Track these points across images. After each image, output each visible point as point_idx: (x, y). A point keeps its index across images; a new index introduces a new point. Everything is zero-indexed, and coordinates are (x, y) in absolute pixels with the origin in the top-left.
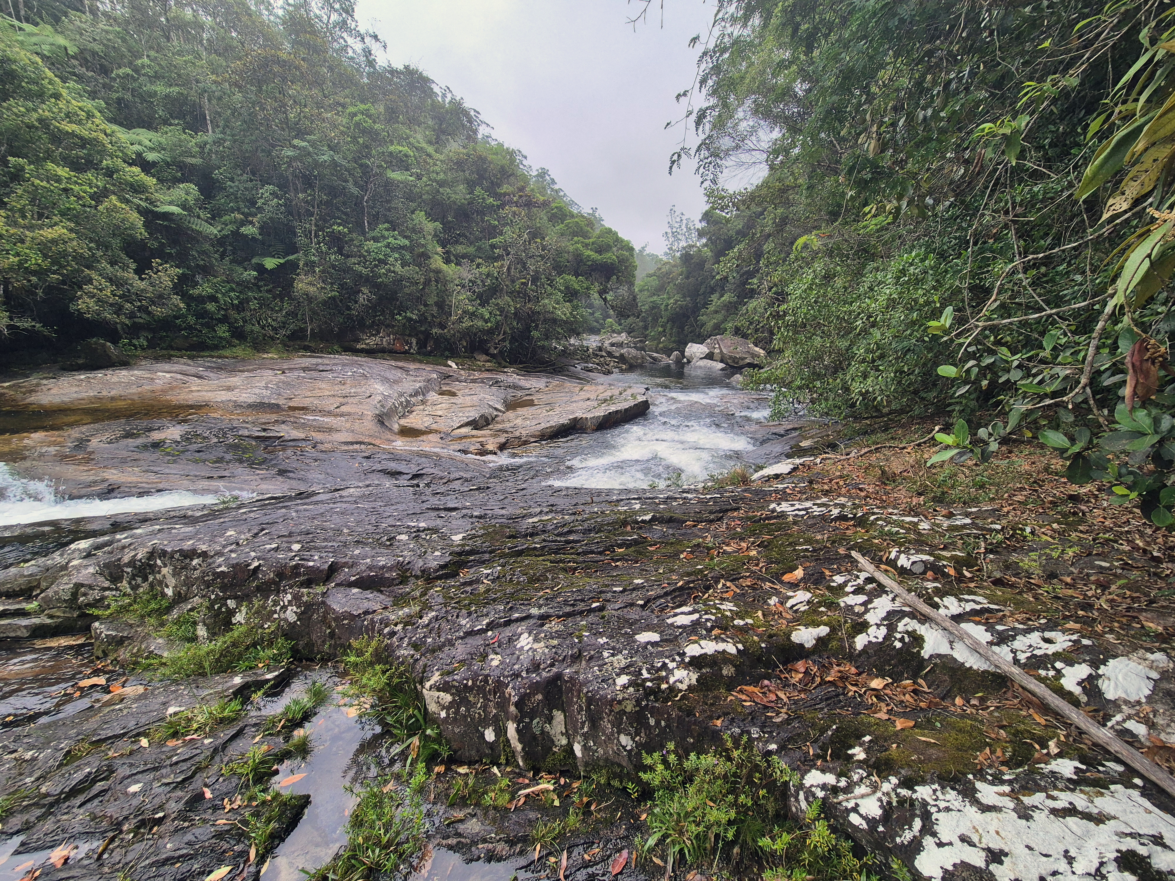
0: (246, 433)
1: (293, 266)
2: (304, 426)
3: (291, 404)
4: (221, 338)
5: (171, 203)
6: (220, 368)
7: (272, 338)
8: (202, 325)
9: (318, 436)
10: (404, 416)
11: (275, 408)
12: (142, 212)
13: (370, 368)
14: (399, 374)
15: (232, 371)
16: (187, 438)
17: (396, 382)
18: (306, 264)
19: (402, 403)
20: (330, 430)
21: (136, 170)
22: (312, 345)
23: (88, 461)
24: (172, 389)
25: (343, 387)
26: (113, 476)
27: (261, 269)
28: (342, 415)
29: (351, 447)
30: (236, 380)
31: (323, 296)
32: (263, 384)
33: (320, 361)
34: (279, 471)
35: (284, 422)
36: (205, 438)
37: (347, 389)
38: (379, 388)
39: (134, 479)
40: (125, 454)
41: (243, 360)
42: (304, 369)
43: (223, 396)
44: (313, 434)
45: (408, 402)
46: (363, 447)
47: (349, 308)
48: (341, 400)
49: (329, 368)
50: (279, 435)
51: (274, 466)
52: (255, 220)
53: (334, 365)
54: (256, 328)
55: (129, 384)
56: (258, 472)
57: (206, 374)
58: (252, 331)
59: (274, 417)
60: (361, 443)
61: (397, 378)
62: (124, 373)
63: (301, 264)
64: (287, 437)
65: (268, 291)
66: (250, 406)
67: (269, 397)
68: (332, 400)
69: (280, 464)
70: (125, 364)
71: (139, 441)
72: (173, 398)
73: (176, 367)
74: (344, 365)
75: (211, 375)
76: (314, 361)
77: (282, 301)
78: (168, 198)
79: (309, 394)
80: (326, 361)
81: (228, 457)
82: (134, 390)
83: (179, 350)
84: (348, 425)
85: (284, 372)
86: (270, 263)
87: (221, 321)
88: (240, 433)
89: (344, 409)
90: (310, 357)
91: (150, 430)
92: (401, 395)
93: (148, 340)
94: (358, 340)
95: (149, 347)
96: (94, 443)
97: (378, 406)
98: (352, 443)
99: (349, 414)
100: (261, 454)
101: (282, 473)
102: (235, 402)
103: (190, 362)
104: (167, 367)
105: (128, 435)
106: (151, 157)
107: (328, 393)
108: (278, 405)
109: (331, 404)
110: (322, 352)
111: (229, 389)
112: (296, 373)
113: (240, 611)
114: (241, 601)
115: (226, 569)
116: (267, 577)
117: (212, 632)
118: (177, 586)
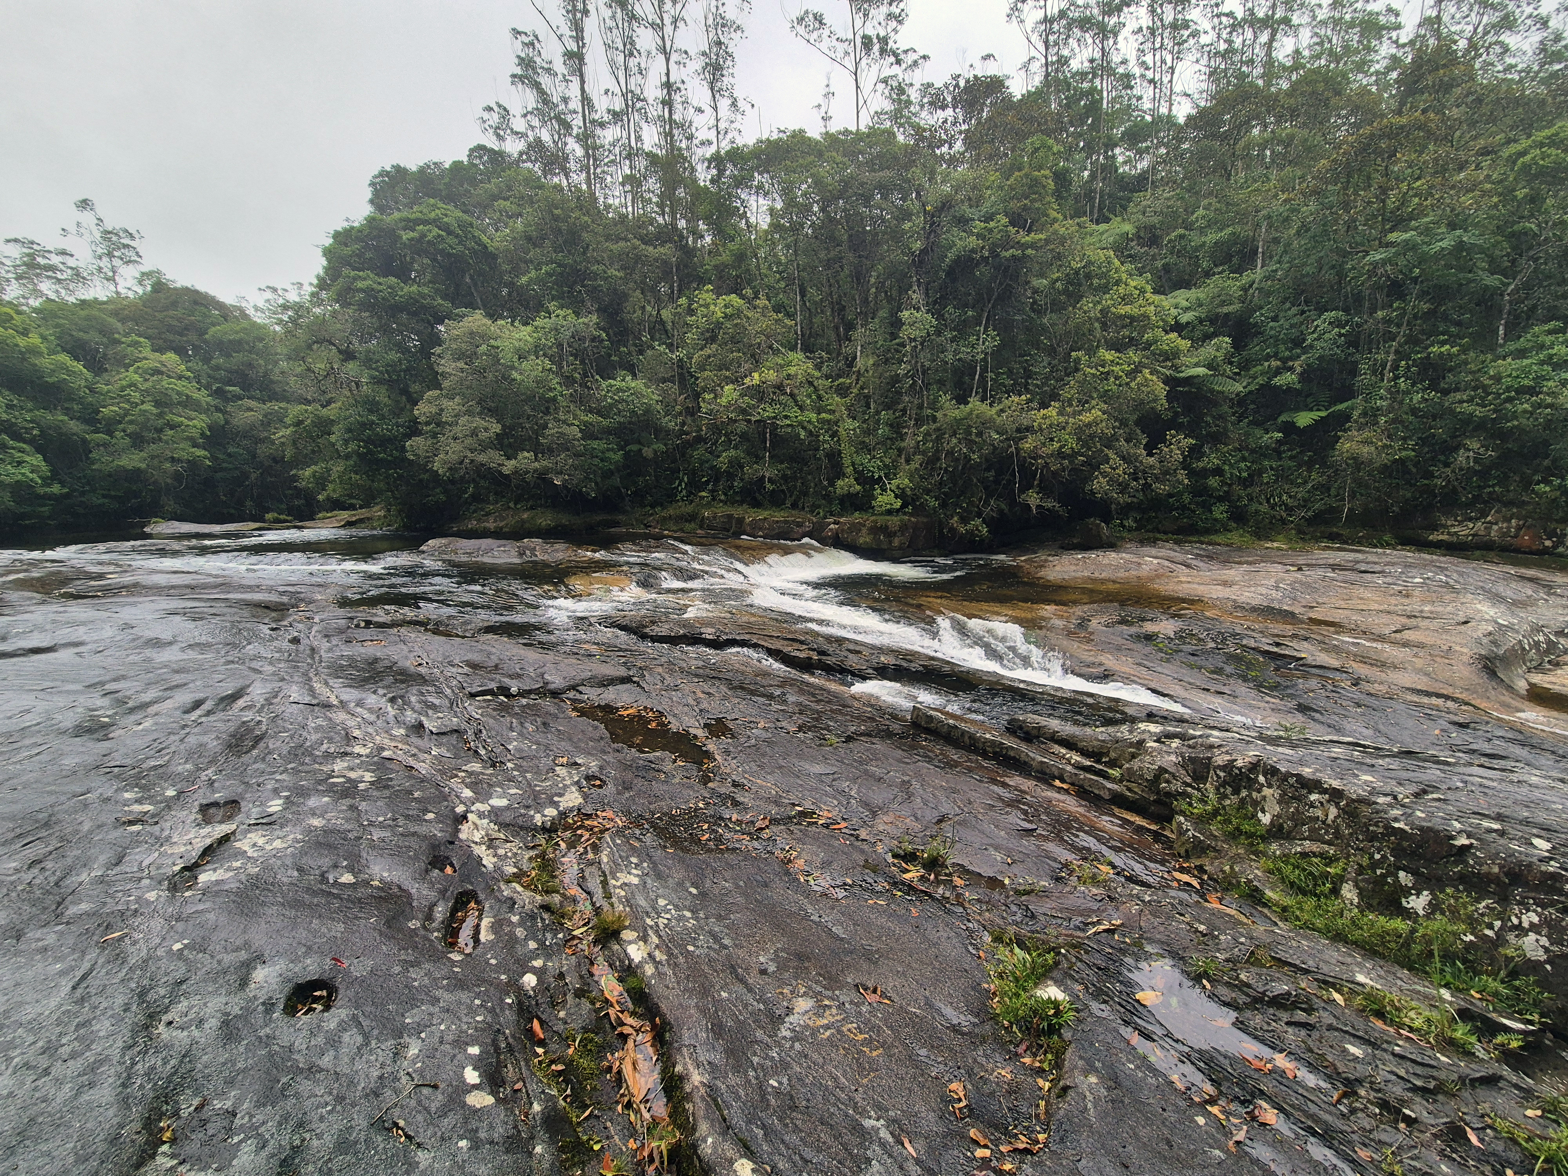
0: (1252, 644)
1: (1344, 418)
2: (1336, 650)
3: (1313, 615)
4: (1216, 520)
5: (1197, 365)
6: (1210, 558)
7: (1283, 521)
8: (1197, 504)
9: (1362, 670)
10: (1539, 668)
11: (1289, 617)
12: (1167, 381)
13: (1461, 574)
14: (1528, 590)
15: (1226, 562)
16: (1181, 636)
17: (1515, 603)
18: (1364, 414)
19: (1537, 644)
20: (1382, 665)
21: (1173, 335)
22: (1345, 532)
23: (1089, 641)
24: (1158, 576)
25: (1406, 601)
26: (1109, 661)
27: (1289, 428)
28: (1406, 644)
29: (1426, 700)
30: (1233, 573)
31: (1384, 459)
32: (1272, 582)
33: (1360, 556)
34: (1300, 705)
35: (1306, 639)
36: (1200, 640)
37: (1414, 605)
38: (1487, 610)
39: (1127, 670)
41: (1239, 549)
42: (1334, 567)
43: (1217, 592)
44: (1354, 665)
45: (1549, 642)
46: (1450, 704)
47: (1430, 475)
48: (1404, 620)
49: (1377, 568)
50: (1295, 654)
51: (1292, 696)
52: (1297, 364)
53: (1387, 564)
54: (1264, 508)
55: (1118, 567)
56: (1268, 698)
57: (1194, 562)
58: (1257, 512)
59: (1289, 629)
60: (1447, 697)
61: (1521, 597)
62: (1113, 555)
63: (1356, 414)
64: (1310, 660)
65: (1291, 458)
66: (1254, 609)
67: (1280, 601)
68: (1385, 619)
69: (1300, 696)
70: (1111, 545)
71: (1133, 630)
72: (1162, 588)
73: (1163, 552)
75: (1201, 564)
76: (1351, 556)
77: (1309, 470)
78: (1196, 360)
79: (1342, 604)
80: (1371, 558)
81: (1229, 669)
82: (1122, 574)
83: (1165, 533)
84: (1419, 663)
85: (1300, 569)
86: (1304, 419)
87: (1221, 499)
88: (1244, 642)
89: (1407, 635)
90: (1339, 549)
91: (1143, 620)
92: (1539, 629)
93: (1136, 521)
94: (1434, 528)
95: (1137, 529)
96: (1094, 623)
97: (1485, 641)
98: (1428, 694)
99: (1421, 646)
100: (1271, 676)
101: (1303, 709)
102: (1234, 601)
103: (1176, 547)
104: (1154, 551)
105: (1123, 622)
106: (1185, 318)
107: (1376, 607)
108: (1292, 614)
109: (1386, 625)
110: (1360, 544)
111: (1225, 584)
112: (1320, 572)
113: (1418, 895)
114: (1422, 883)
115: (1407, 828)
116: (1485, 868)
117: (1367, 902)
118: (1279, 816)
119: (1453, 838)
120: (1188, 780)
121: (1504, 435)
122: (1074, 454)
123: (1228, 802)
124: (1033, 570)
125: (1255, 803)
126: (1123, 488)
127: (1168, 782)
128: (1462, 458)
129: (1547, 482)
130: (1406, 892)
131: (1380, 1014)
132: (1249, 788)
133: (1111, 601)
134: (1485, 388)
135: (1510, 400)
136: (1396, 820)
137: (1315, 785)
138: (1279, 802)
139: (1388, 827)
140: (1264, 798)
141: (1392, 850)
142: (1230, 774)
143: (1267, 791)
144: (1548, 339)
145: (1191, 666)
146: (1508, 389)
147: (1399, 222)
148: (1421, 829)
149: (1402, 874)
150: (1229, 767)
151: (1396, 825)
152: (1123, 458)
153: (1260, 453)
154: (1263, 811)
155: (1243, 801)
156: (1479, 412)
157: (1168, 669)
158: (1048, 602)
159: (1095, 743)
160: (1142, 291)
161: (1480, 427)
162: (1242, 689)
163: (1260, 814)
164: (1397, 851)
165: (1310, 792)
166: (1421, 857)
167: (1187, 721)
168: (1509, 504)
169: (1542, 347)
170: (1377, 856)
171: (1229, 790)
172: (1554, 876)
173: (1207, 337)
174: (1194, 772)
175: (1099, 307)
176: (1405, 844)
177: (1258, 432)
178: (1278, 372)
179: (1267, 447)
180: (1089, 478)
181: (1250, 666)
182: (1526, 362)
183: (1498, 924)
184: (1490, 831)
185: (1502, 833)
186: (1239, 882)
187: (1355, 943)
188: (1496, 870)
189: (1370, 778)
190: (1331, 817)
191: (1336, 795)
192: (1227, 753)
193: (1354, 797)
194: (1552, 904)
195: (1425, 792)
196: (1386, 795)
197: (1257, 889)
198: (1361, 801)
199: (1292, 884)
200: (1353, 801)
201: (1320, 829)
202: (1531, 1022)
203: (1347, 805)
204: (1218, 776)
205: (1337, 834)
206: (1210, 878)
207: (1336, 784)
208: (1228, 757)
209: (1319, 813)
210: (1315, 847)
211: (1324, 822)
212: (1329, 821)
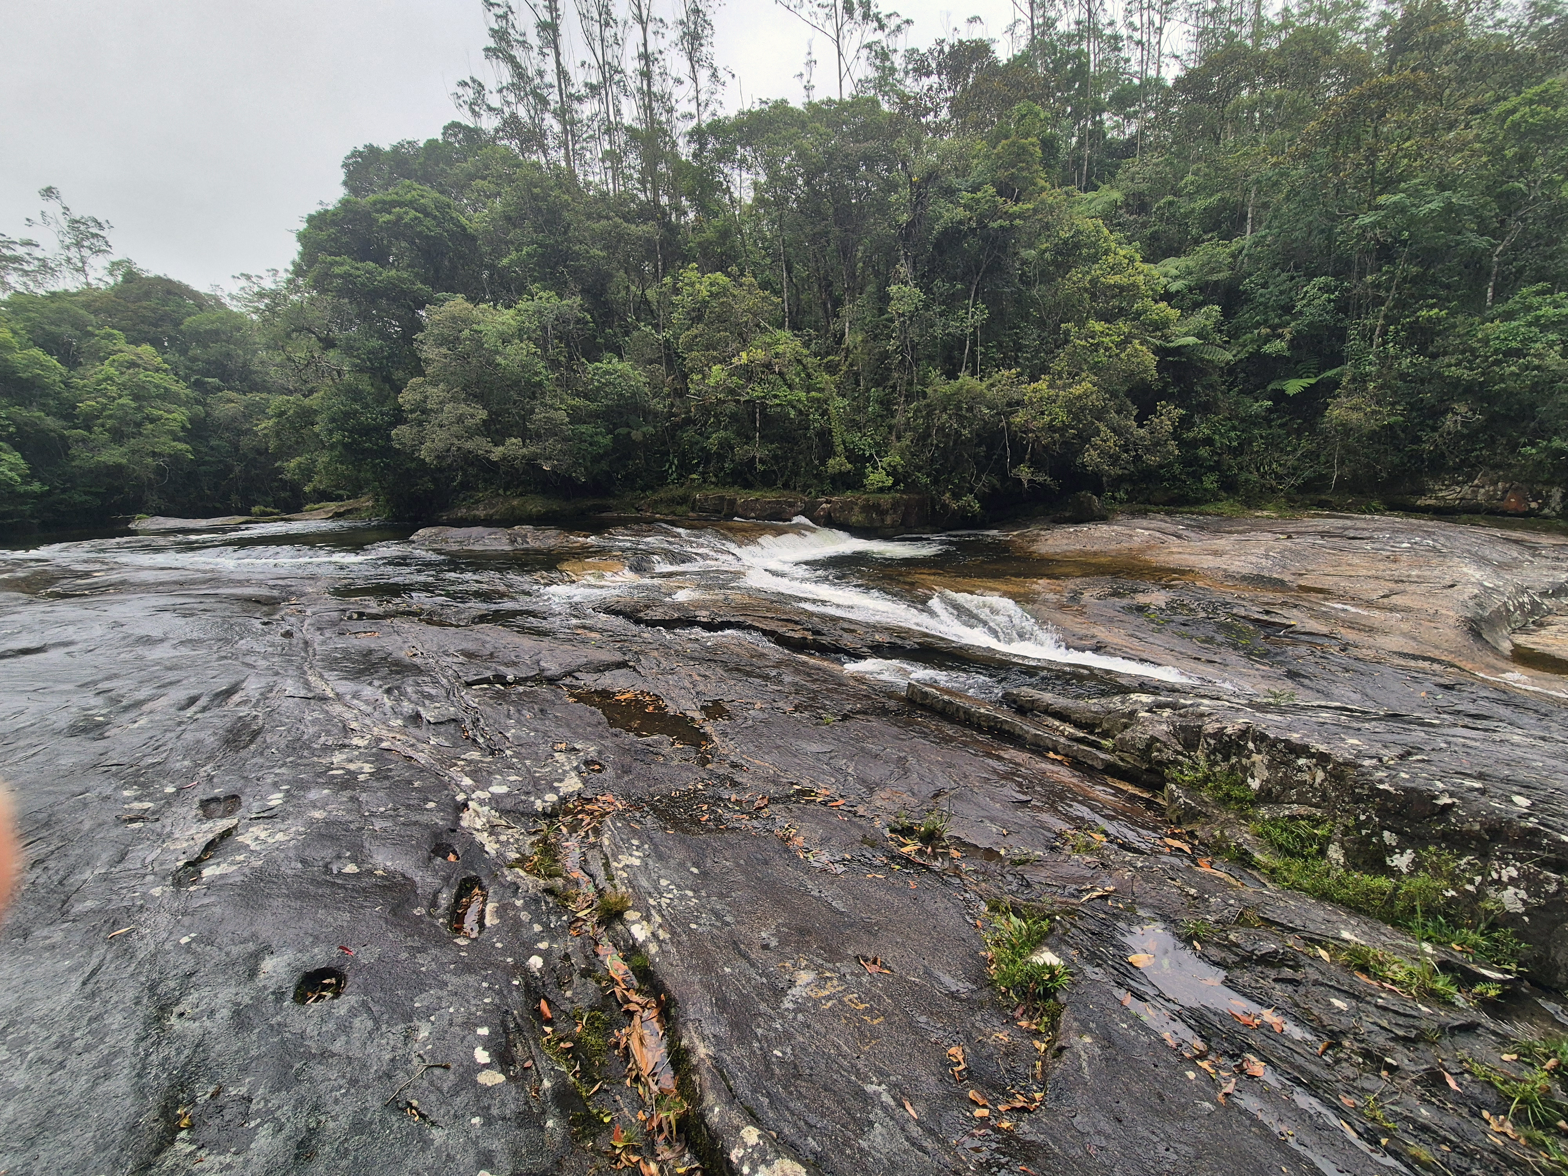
0: (1243, 612)
1: (1332, 385)
2: (1325, 616)
3: (1302, 582)
4: (1206, 490)
5: (1186, 334)
6: (1202, 528)
7: (1273, 490)
8: (1188, 474)
9: (1350, 636)
10: (1523, 629)
11: (1279, 585)
12: (1158, 350)
13: (1448, 538)
14: (1514, 552)
15: (1217, 531)
16: (1172, 607)
17: (1502, 566)
18: (1353, 380)
19: (1522, 605)
20: (1371, 630)
21: (1163, 305)
22: (1334, 499)
23: (1082, 613)
24: (1149, 548)
25: (1393, 566)
26: (1102, 633)
27: (1279, 396)
28: (1393, 609)
29: (1412, 663)
30: (1223, 542)
31: (1373, 425)
32: (1262, 551)
33: (1349, 523)
34: (1289, 671)
35: (1296, 606)
36: (1191, 610)
37: (1401, 569)
38: (1473, 573)
39: (1119, 641)
40: (1111, 613)
41: (1230, 518)
42: (1323, 534)
43: (1208, 562)
44: (1343, 631)
45: (1533, 603)
46: (1436, 666)
47: (1418, 440)
48: (1392, 585)
49: (1366, 534)
50: (1285, 621)
51: (1281, 663)
52: (1286, 331)
53: (1376, 530)
54: (1255, 477)
55: (1110, 540)
56: (1258, 666)
57: (1185, 533)
58: (1247, 481)
59: (1280, 597)
60: (1433, 660)
61: (1507, 559)
62: (1105, 527)
63: (1345, 381)
64: (1299, 628)
65: (1281, 426)
66: (1244, 578)
68: (1373, 584)
69: (1289, 663)
70: (1103, 518)
71: (1125, 602)
72: (1153, 559)
73: (1155, 524)
74: (1395, 531)
75: (1192, 535)
76: (1340, 523)
77: (1299, 438)
78: (1184, 330)
79: (1330, 570)
80: (1360, 524)
81: (1220, 638)
82: (1113, 546)
83: (1156, 504)
84: (1405, 627)
85: (1289, 537)
86: (1294, 387)
87: (1211, 469)
88: (1235, 611)
89: (1396, 600)
90: (1328, 516)
91: (1135, 591)
92: (1524, 591)
93: (1127, 493)
94: (1422, 493)
95: (1128, 501)
96: (1087, 594)
97: (1471, 603)
98: (1415, 657)
99: (1407, 610)
100: (1261, 644)
101: (1292, 675)
102: (1225, 570)
103: (1167, 519)
104: (1145, 523)
105: (1115, 594)
106: (1174, 287)
107: (1364, 572)
108: (1282, 582)
109: (1374, 591)
110: (1349, 510)
111: (1216, 553)
112: (1310, 540)
113: (1402, 854)
114: (1406, 841)
115: (1391, 789)
116: (1466, 826)
117: (1353, 862)
118: (1268, 781)
119: (1436, 797)
120: (1179, 748)
121: (1491, 398)
122: (1064, 428)
123: (1218, 769)
124: (1025, 544)
125: (1245, 769)
126: (1115, 460)
127: (1159, 750)
128: (1449, 422)
129: (1533, 445)
130: (1390, 851)
131: (1364, 969)
132: (1239, 755)
133: (1103, 574)
134: (1473, 351)
135: (1497, 363)
136: (1381, 782)
137: (1303, 750)
138: (1268, 768)
139: (1373, 789)
140: (1254, 763)
141: (1377, 811)
142: (1220, 741)
143: (1256, 757)
144: (1536, 301)
145: (1182, 636)
146: (1496, 351)
147: (1389, 184)
148: (1405, 790)
149: (1386, 834)
150: (1219, 734)
151: (1381, 787)
152: (1114, 430)
153: (1251, 421)
154: (1253, 777)
155: (1232, 767)
156: (1466, 374)
157: (1159, 639)
158: (1042, 576)
159: (1088, 714)
160: (1132, 260)
161: (1468, 390)
162: (1232, 657)
163: (1249, 780)
164: (1383, 812)
165: (1298, 757)
166: (1404, 817)
167: (1178, 691)
168: (1496, 467)
169: (1529, 308)
170: (1363, 817)
171: (1219, 757)
172: (1533, 832)
173: (1197, 305)
174: (1185, 740)
175: (1088, 278)
176: (1390, 805)
177: (1248, 401)
178: (1267, 340)
179: (1257, 416)
180: (1080, 451)
181: (1240, 634)
182: (1514, 324)
183: (1478, 879)
184: (1472, 790)
185: (1483, 792)
186: (1229, 846)
187: (1340, 901)
188: (1477, 827)
189: (1356, 742)
190: (1318, 780)
191: (1323, 759)
192: (1217, 721)
193: (1341, 760)
194: (1531, 857)
195: (1409, 754)
196: (1371, 758)
197: (1246, 853)
198: (1347, 764)
199: (1281, 847)
200: (1340, 764)
201: (1308, 792)
202: (1508, 972)
203: (1334, 768)
204: (1209, 744)
205: (1324, 797)
206: (1201, 843)
207: (1323, 748)
208: (1218, 725)
209: (1307, 777)
210: (1303, 810)
211: (1311, 786)
212: (1316, 785)
